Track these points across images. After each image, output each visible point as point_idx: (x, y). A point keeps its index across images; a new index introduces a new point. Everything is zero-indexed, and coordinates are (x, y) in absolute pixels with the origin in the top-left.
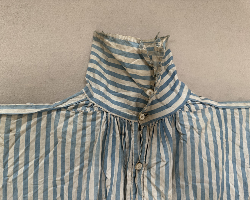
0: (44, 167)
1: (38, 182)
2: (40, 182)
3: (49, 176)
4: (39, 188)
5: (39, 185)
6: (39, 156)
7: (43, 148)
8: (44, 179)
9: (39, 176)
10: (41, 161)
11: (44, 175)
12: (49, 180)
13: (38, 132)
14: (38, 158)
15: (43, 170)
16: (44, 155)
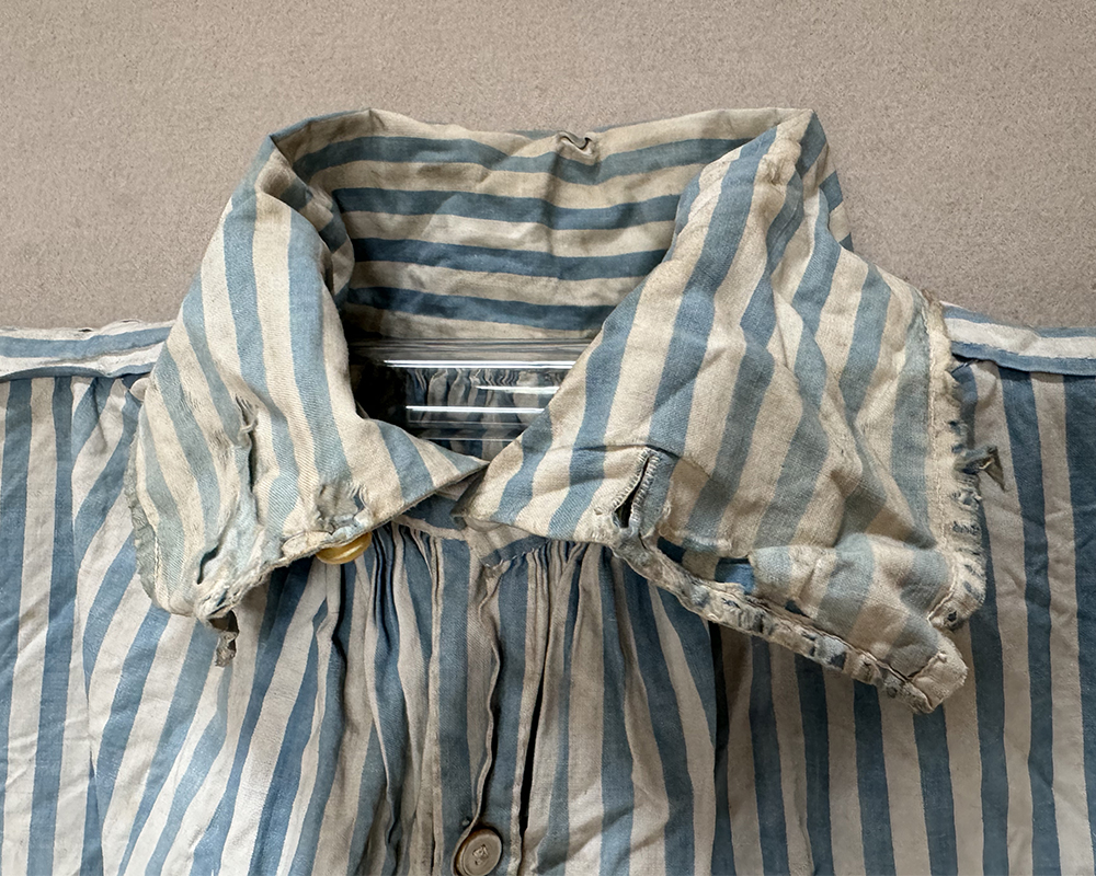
0: (47, 671)
1: (7, 750)
2: (14, 750)
3: (67, 722)
4: (9, 781)
5: (10, 767)
6: (17, 610)
7: (38, 568)
8: (39, 739)
9: (12, 714)
10: (28, 639)
11: (41, 717)
12: (65, 742)
13: (15, 481)
14: (13, 618)
15: (37, 689)
16: (45, 608)
